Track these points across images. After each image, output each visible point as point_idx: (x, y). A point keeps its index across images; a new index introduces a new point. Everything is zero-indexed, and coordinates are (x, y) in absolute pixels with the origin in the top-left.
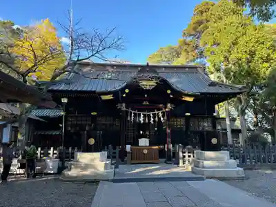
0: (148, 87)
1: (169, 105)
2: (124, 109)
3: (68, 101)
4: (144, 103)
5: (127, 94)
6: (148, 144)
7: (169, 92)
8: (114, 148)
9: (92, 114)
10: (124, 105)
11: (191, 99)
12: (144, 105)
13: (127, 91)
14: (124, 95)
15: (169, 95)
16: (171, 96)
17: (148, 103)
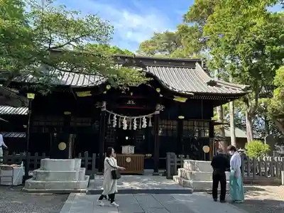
0: (134, 84)
2: (105, 110)
3: (35, 97)
4: (129, 102)
5: (108, 91)
6: (133, 152)
7: (158, 90)
8: (90, 155)
9: (65, 113)
10: (104, 104)
11: (183, 100)
12: (131, 105)
13: (108, 87)
14: (105, 92)
15: (158, 94)
16: (161, 96)
17: (133, 103)
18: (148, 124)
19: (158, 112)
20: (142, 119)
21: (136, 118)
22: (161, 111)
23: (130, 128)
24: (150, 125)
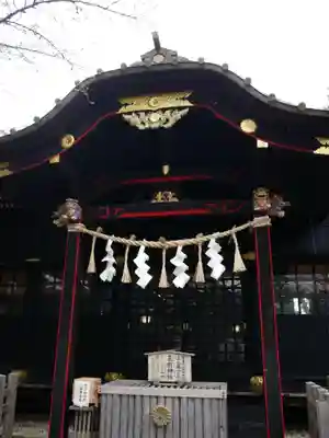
0: (155, 120)
1: (262, 201)
2: (80, 227)
4: (159, 198)
5: (66, 154)
6: (188, 376)
7: (247, 127)
10: (73, 209)
12: (167, 206)
13: (68, 142)
14: (56, 159)
15: (251, 139)
16: (261, 144)
17: (172, 198)
18: (228, 262)
19: (261, 222)
20: (205, 246)
21: (181, 243)
22: (275, 219)
23: (163, 283)
24: (239, 265)
